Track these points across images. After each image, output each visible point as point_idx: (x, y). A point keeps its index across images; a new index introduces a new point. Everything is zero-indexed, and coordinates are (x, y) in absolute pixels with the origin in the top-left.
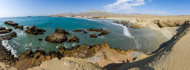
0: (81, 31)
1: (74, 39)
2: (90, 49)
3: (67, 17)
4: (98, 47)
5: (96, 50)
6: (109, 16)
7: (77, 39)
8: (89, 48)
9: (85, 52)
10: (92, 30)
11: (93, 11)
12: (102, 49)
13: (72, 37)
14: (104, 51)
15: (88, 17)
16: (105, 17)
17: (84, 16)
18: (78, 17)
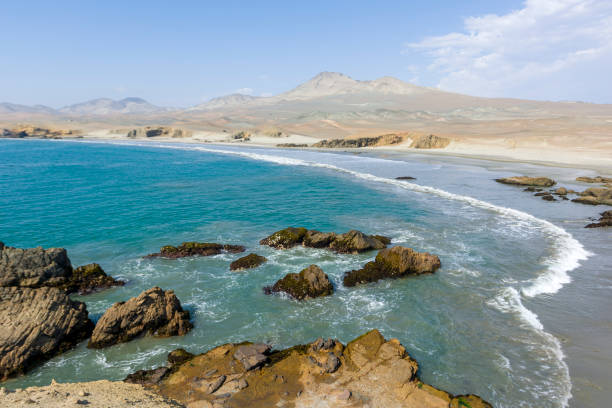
0: (217, 249)
1: (151, 312)
2: (265, 371)
3: (102, 136)
4: (323, 360)
5: (305, 379)
6: (464, 128)
7: (177, 307)
8: (261, 365)
9: (230, 388)
10: (299, 241)
11: (329, 89)
12: (345, 373)
13: (134, 301)
14: (361, 387)
15: (283, 140)
16: (429, 141)
17: (257, 132)
18: (202, 136)
